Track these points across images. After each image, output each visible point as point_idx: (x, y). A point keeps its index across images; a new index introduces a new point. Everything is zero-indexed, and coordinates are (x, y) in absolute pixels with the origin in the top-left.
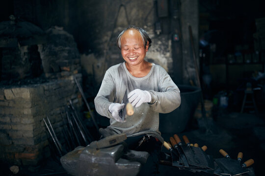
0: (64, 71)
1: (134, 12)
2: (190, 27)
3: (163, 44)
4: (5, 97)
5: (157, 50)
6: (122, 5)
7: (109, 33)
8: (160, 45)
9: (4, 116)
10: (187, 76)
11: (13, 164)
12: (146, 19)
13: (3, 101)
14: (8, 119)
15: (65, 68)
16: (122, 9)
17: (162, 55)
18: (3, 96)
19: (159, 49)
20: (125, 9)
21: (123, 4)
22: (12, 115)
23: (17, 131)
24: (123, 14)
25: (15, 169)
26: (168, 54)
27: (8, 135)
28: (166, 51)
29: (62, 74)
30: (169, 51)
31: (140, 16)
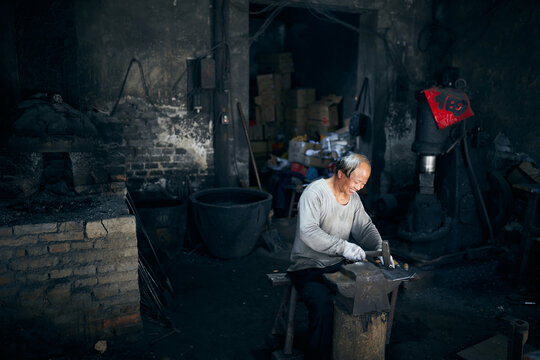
0: (118, 181)
1: (155, 73)
2: (238, 104)
3: (201, 127)
4: (85, 234)
5: (192, 135)
6: (134, 60)
7: (110, 105)
8: (197, 127)
9: (85, 264)
10: (234, 173)
11: (98, 339)
12: (175, 87)
13: (83, 241)
14: (92, 270)
15: (119, 177)
16: (135, 65)
17: (200, 144)
18: (82, 233)
19: (194, 135)
20: (140, 66)
21: (137, 58)
22: (99, 261)
23: (109, 284)
24: (137, 75)
25: (101, 346)
26: (208, 142)
27: (92, 294)
28: (204, 136)
29: (112, 186)
30: (209, 138)
31: (166, 80)
